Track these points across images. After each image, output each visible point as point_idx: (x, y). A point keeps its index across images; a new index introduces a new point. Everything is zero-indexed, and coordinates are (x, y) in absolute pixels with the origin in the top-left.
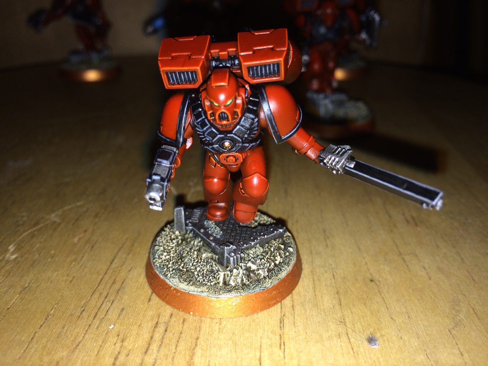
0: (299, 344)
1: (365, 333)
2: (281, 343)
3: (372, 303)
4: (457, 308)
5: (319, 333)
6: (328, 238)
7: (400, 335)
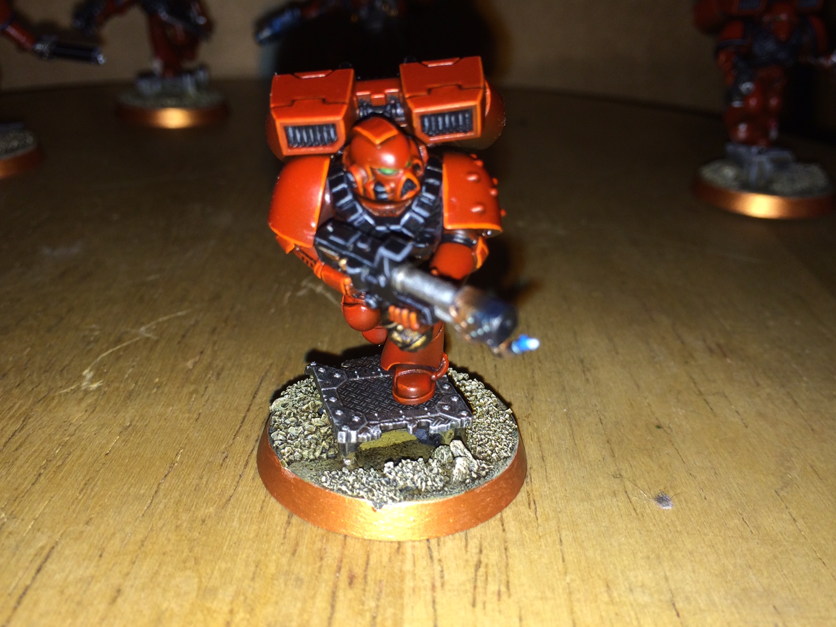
0: (557, 503)
1: (652, 492)
2: (529, 501)
3: (660, 455)
4: (788, 464)
5: (584, 490)
6: (588, 370)
7: (703, 495)
